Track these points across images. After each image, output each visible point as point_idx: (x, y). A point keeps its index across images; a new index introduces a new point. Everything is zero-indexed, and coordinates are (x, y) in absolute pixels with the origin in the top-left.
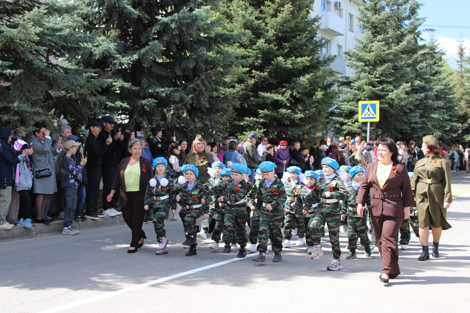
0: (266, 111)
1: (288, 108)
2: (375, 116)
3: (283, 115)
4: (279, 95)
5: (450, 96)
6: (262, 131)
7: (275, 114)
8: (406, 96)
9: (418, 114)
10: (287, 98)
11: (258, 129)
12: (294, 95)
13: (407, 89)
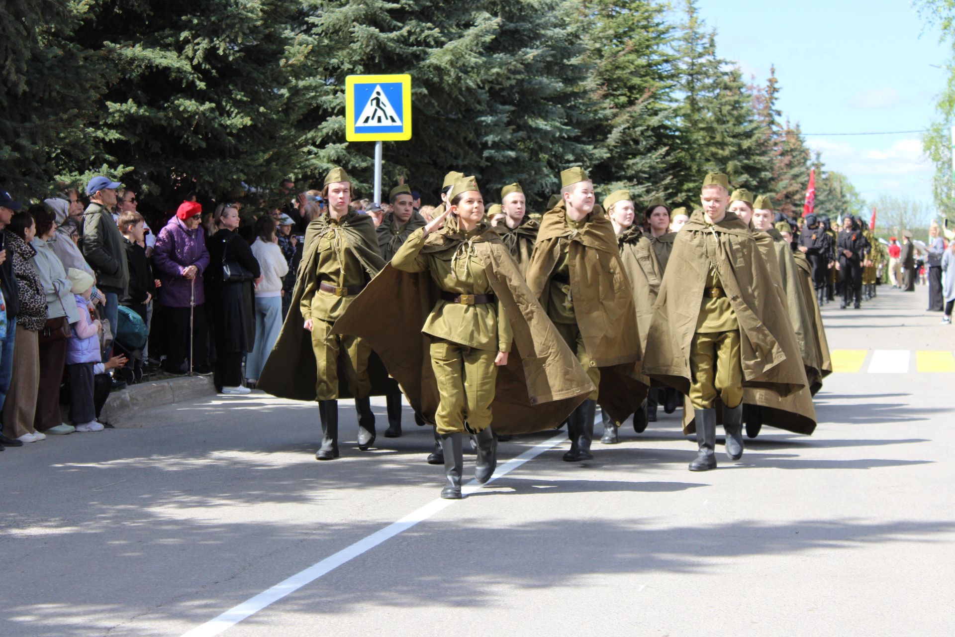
0: (130, 106)
1: (201, 97)
2: (398, 123)
3: (187, 119)
4: (168, 54)
5: (574, 61)
6: (120, 170)
7: (161, 114)
8: (481, 60)
9: (505, 118)
10: (195, 62)
11: (105, 166)
12: (221, 52)
13: (488, 38)
